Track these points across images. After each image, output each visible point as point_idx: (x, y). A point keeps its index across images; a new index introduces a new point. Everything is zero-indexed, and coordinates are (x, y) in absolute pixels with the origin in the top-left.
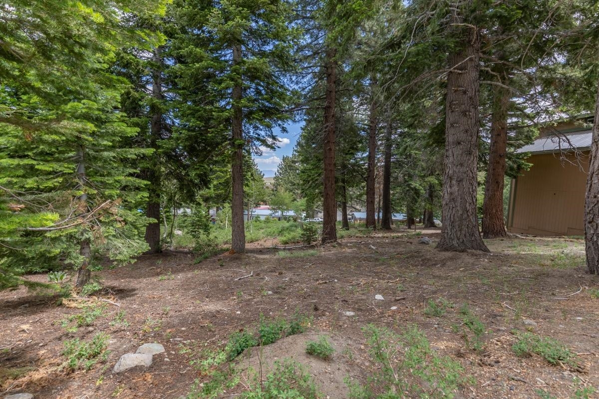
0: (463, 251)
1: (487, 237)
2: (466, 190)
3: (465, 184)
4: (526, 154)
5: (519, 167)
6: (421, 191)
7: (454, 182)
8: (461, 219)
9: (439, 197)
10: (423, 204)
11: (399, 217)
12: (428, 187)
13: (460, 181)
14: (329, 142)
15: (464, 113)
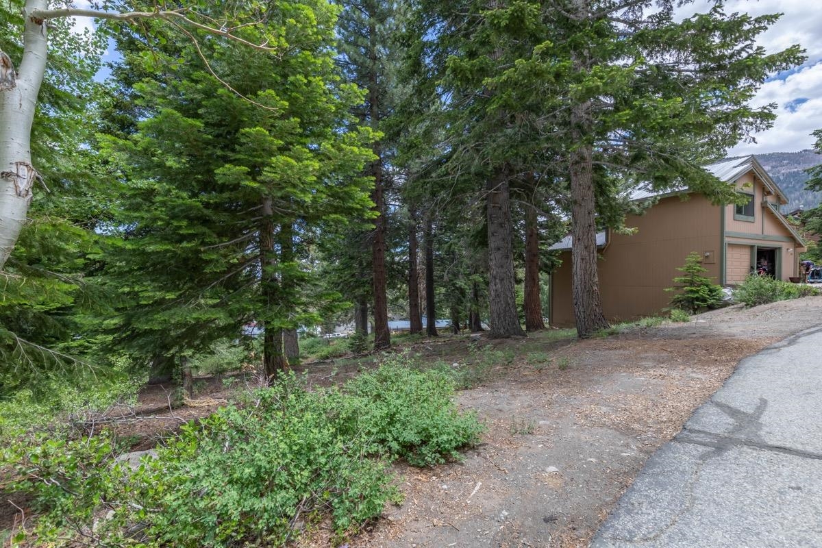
0: (508, 337)
1: (530, 331)
2: (507, 287)
3: (506, 282)
4: (556, 251)
5: (553, 265)
6: (467, 291)
7: (497, 281)
8: (505, 311)
9: (484, 297)
10: (469, 305)
11: (442, 323)
12: (472, 286)
13: (502, 280)
14: (378, 242)
15: (501, 225)
